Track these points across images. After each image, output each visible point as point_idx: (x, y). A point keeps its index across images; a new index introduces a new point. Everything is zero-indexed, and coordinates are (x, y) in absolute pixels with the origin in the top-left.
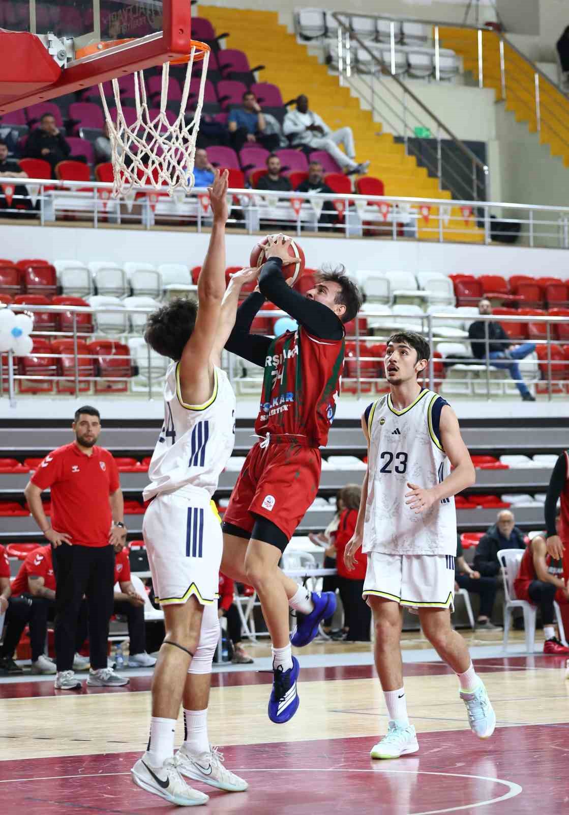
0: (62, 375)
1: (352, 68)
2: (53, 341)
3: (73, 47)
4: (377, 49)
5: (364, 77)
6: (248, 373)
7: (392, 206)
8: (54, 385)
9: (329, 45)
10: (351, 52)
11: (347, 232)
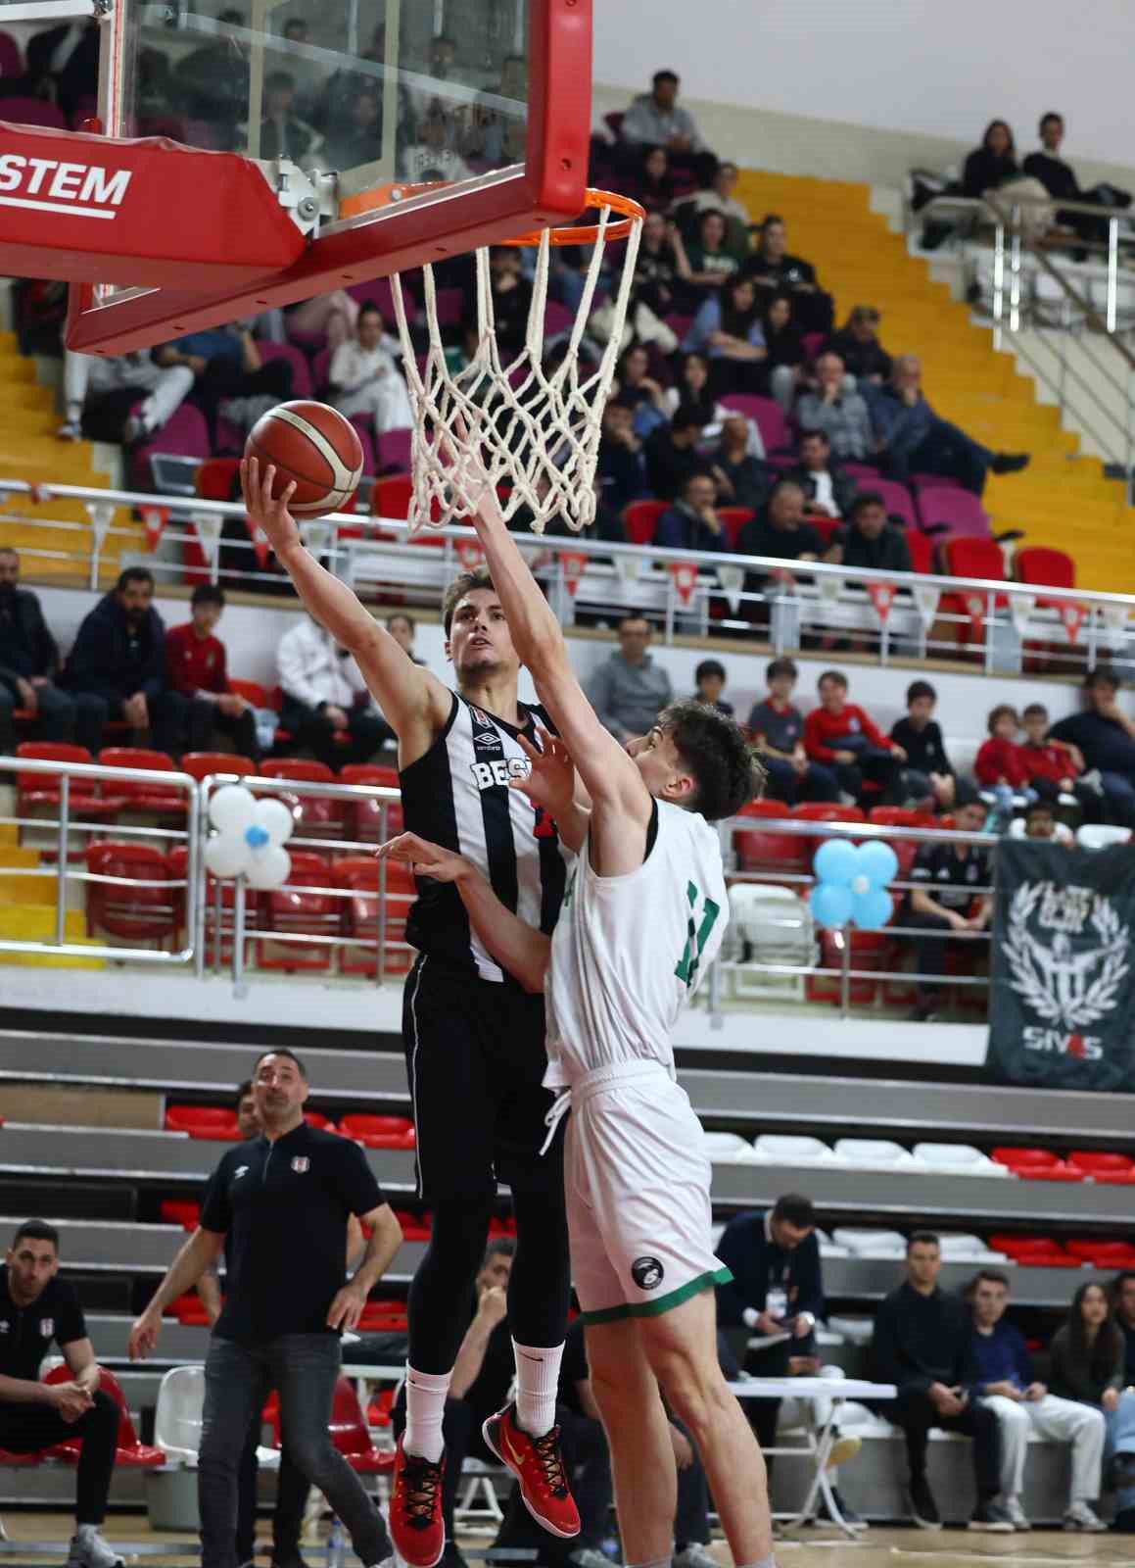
0: (351, 934)
1: (1022, 314)
2: (338, 861)
3: (335, 192)
4: (1078, 275)
5: (1046, 333)
6: (755, 952)
7: (1088, 612)
8: (333, 956)
9: (975, 262)
10: (1023, 281)
11: (989, 661)
